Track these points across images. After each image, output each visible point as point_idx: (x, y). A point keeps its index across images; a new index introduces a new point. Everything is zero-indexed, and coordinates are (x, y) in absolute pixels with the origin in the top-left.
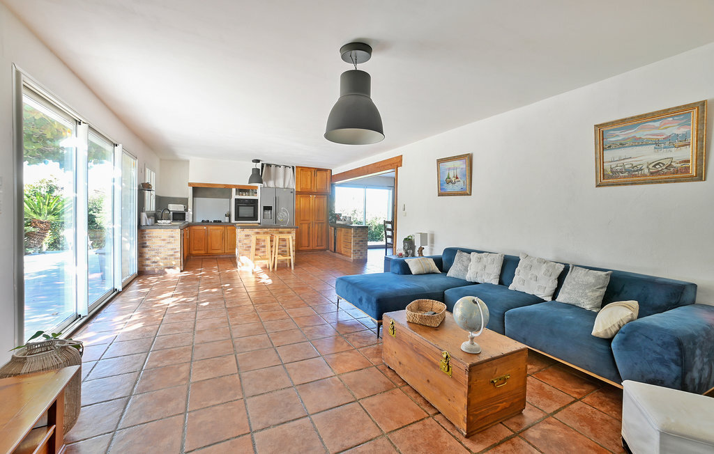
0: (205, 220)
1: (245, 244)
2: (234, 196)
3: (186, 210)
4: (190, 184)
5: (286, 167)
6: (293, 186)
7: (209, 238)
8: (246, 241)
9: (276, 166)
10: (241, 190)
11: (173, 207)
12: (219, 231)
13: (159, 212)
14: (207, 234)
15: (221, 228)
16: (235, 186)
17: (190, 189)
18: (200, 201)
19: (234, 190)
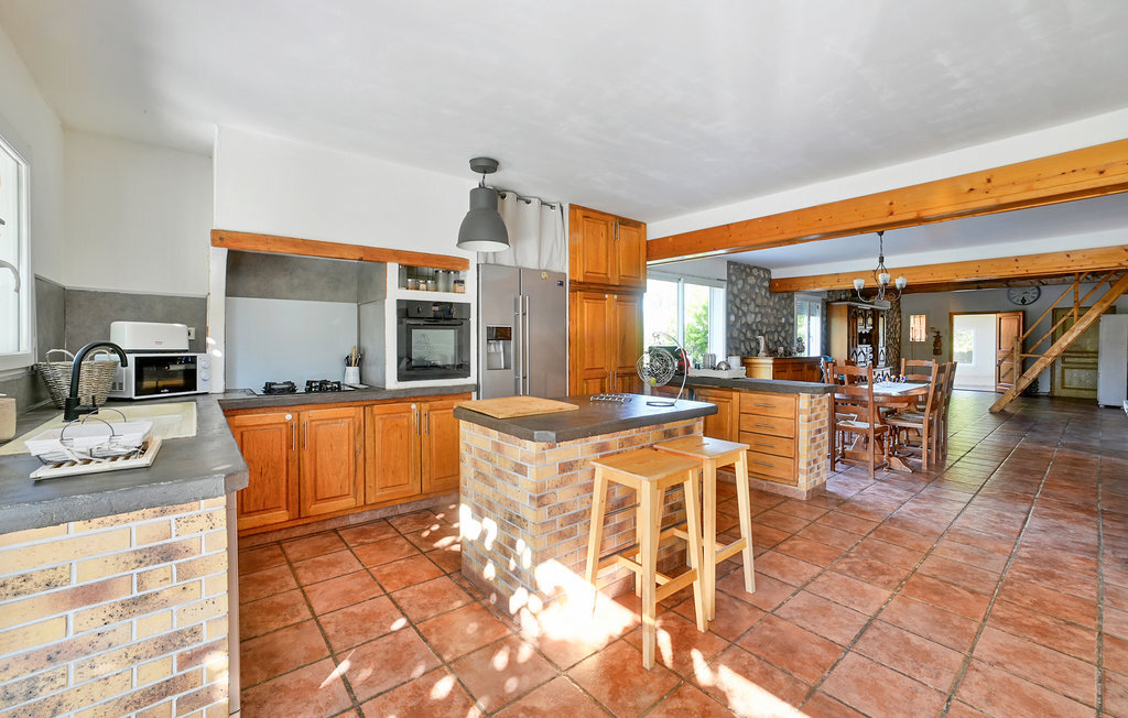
0: (279, 379)
1: (562, 507)
2: (395, 291)
3: (199, 344)
4: (219, 238)
5: (543, 203)
6: (562, 265)
7: (306, 454)
8: (563, 495)
9: (519, 198)
10: (413, 271)
11: (133, 336)
12: (344, 424)
13: (61, 357)
14: (296, 439)
15: (352, 411)
16: (396, 255)
17: (218, 260)
18: (254, 308)
19: (393, 269)
